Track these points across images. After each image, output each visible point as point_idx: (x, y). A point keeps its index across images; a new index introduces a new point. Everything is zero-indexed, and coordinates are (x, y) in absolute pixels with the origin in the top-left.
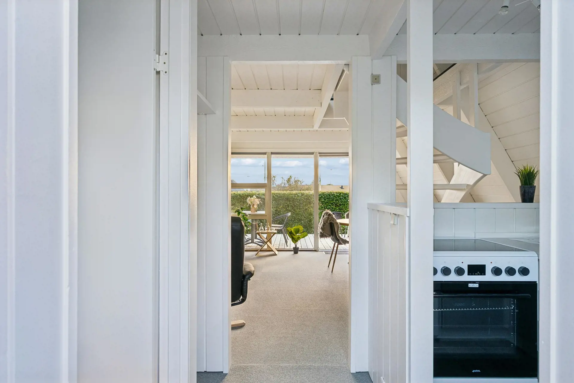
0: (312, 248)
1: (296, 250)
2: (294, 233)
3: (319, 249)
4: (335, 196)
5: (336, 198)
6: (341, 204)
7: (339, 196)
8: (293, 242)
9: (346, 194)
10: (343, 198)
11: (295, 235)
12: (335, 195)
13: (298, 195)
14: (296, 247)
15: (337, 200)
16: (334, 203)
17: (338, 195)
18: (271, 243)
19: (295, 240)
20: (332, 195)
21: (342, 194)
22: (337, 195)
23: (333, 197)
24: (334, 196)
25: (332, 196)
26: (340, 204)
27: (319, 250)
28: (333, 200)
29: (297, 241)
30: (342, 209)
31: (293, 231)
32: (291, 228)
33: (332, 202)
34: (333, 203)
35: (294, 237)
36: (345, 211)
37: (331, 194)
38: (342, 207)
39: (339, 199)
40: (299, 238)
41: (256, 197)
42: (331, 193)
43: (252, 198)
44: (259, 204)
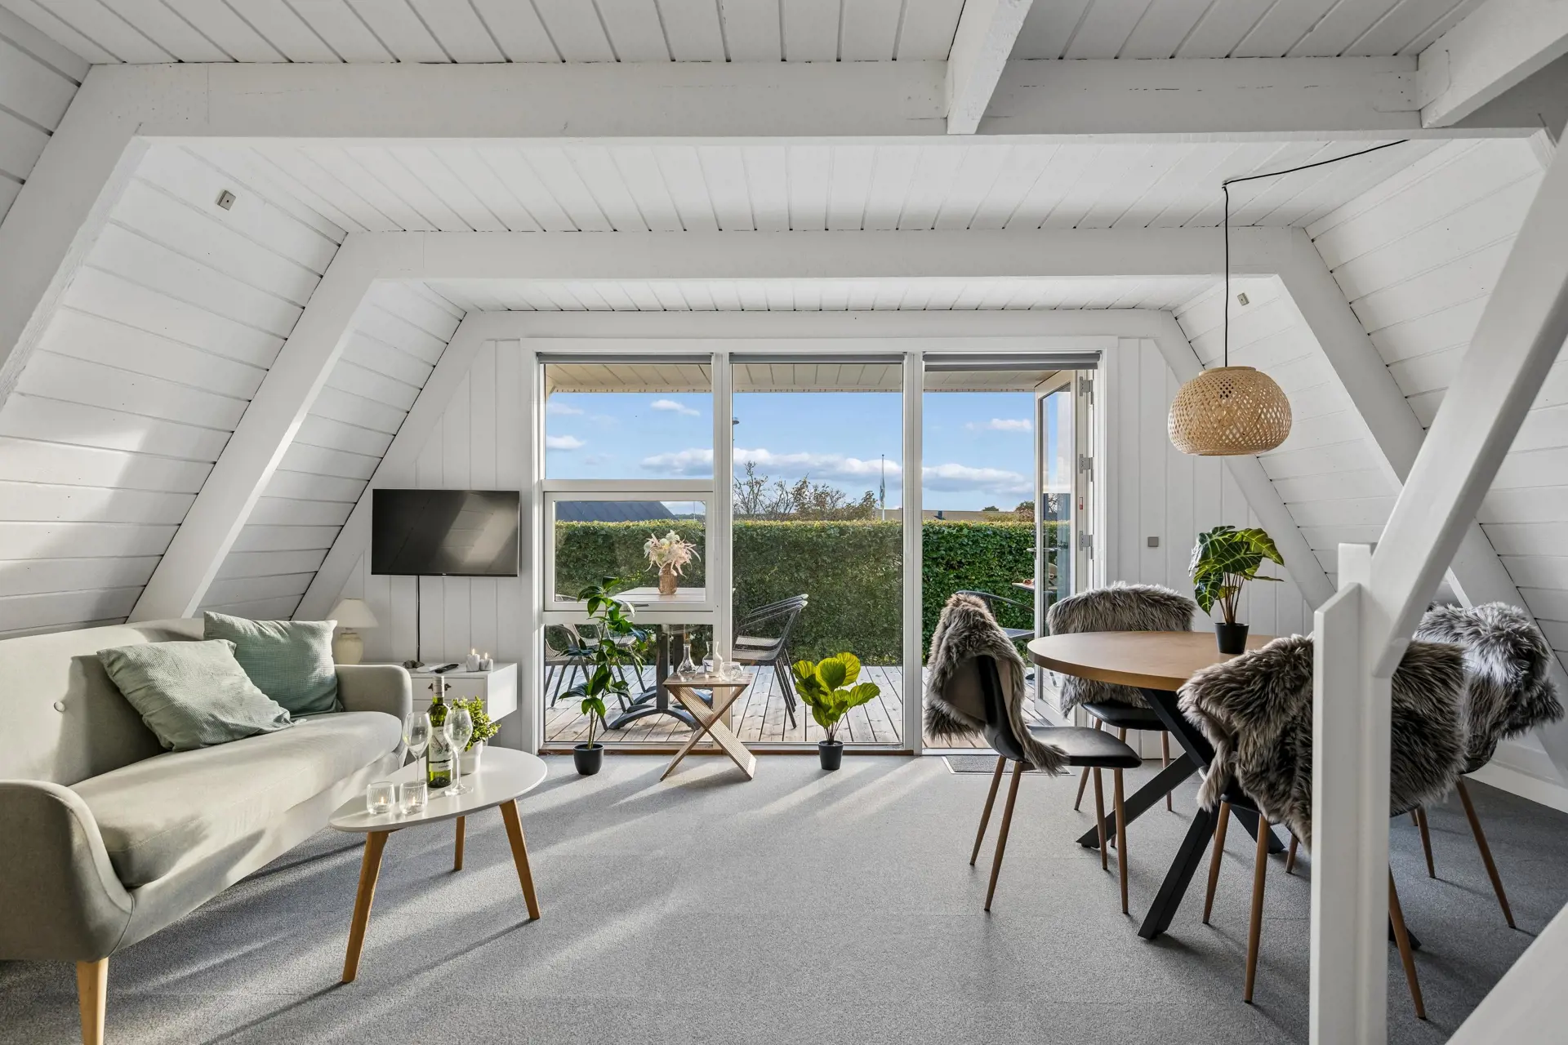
0: (896, 741)
1: (831, 756)
2: (825, 686)
3: (924, 746)
4: (943, 538)
5: (948, 542)
6: (963, 561)
7: (957, 537)
8: (821, 723)
9: (978, 531)
10: (970, 543)
11: (825, 694)
12: (946, 533)
13: (829, 532)
14: (831, 741)
15: (951, 549)
16: (943, 559)
17: (954, 532)
18: (729, 725)
19: (825, 714)
20: (934, 533)
21: (965, 531)
22: (950, 534)
23: (938, 538)
24: (940, 536)
25: (935, 537)
26: (960, 562)
27: (924, 752)
28: (938, 549)
29: (834, 718)
30: (966, 577)
31: (819, 678)
32: (810, 663)
33: (935, 556)
34: (937, 558)
35: (823, 698)
36: (976, 582)
37: (931, 530)
38: (968, 570)
39: (957, 546)
40: (842, 706)
41: (678, 537)
42: (932, 528)
43: (663, 540)
44: (688, 562)
